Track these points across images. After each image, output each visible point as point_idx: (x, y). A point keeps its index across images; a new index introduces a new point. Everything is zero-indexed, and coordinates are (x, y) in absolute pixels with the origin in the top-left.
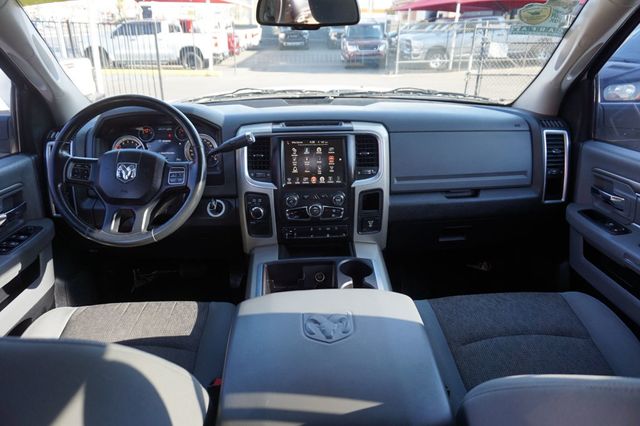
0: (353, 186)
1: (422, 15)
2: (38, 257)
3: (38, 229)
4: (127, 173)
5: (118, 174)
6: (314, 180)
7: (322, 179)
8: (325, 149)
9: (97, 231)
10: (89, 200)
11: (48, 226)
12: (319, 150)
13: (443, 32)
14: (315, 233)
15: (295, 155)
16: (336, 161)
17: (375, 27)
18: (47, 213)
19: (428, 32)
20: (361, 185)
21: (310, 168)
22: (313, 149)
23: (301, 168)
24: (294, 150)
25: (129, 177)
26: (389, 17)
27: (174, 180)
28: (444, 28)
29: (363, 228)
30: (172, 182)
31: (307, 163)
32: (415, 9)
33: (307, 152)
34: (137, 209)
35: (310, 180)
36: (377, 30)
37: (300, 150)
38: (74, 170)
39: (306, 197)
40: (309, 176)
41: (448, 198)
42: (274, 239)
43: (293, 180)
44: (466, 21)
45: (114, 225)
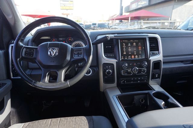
0: (150, 59)
1: (118, 21)
2: (4, 98)
3: (4, 84)
4: (53, 53)
5: (49, 53)
6: (133, 57)
7: (136, 56)
8: (137, 44)
9: (38, 83)
10: (28, 70)
11: (9, 83)
12: (134, 44)
13: (126, 25)
14: (134, 81)
15: (124, 46)
16: (142, 48)
17: (105, 24)
18: (8, 77)
19: (121, 25)
20: (153, 59)
21: (131, 52)
22: (132, 44)
23: (127, 52)
24: (124, 44)
25: (55, 55)
26: (108, 22)
27: (77, 56)
28: (126, 24)
29: (154, 77)
30: (76, 57)
31: (130, 50)
32: (116, 19)
33: (129, 45)
34: (58, 70)
35: (131, 57)
36: (106, 25)
37: (127, 44)
38: (26, 52)
39: (131, 64)
40: (131, 55)
41: (184, 64)
42: (115, 84)
43: (124, 58)
44: (132, 22)
45: (47, 79)
